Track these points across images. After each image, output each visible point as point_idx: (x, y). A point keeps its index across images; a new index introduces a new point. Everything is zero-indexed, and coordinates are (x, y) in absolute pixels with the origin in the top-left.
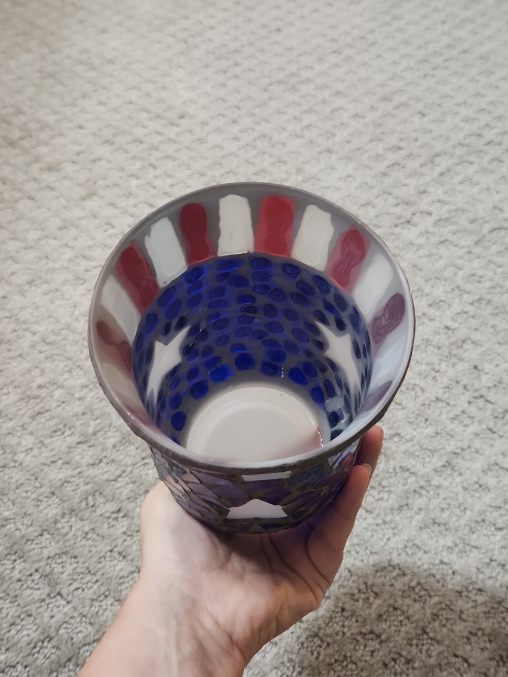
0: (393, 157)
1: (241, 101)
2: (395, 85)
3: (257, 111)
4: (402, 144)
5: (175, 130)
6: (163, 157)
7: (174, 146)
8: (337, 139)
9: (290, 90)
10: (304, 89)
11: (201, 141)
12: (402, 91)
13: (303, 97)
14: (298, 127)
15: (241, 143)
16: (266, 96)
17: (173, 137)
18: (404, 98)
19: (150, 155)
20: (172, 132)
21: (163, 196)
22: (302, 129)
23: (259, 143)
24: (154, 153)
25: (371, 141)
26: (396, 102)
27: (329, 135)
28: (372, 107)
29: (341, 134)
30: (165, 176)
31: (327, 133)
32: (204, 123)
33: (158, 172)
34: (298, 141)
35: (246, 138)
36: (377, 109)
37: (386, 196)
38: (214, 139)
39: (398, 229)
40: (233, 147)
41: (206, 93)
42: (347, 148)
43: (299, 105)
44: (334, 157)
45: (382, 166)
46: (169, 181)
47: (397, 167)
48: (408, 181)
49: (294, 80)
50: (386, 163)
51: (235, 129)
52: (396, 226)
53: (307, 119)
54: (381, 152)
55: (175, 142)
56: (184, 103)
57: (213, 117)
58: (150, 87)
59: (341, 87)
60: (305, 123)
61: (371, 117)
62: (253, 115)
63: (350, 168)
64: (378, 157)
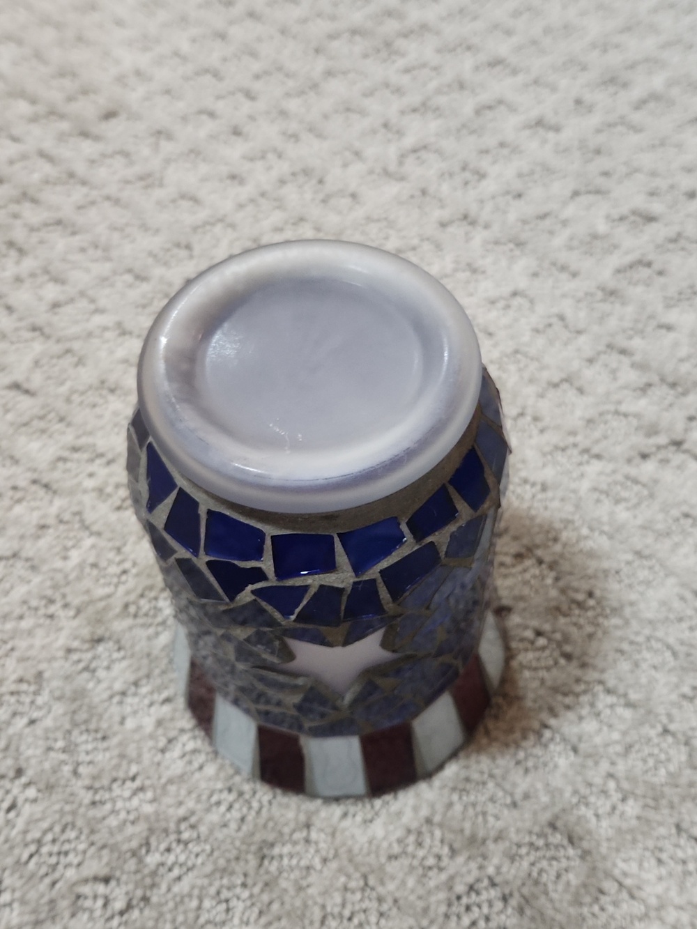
0: (635, 243)
1: (257, 77)
2: (637, 46)
3: (293, 105)
4: (656, 207)
5: (88, 148)
6: (46, 225)
7: (79, 194)
8: (490, 186)
9: (378, 51)
10: (414, 50)
11: (148, 180)
12: (653, 63)
13: (407, 71)
14: (392, 151)
15: (246, 191)
16: (321, 64)
17: (81, 169)
18: (658, 82)
19: (16, 216)
20: (79, 153)
21: (29, 335)
22: (402, 158)
23: (290, 193)
24: (27, 211)
25: (576, 194)
26: (637, 93)
27: (467, 175)
28: (578, 102)
29: (502, 173)
30: (46, 277)
31: (464, 169)
32: (161, 134)
33: (28, 264)
34: (392, 189)
35: (261, 177)
36: (590, 109)
37: (614, 359)
38: (181, 176)
39: (648, 469)
40: (223, 200)
41: (176, 54)
42: (516, 211)
43: (398, 91)
44: (479, 236)
45: (604, 271)
46: (52, 292)
47: (644, 272)
48: (672, 317)
49: (392, 26)
50: (615, 260)
51: (234, 152)
52: (644, 456)
53: (418, 130)
54: (602, 227)
55: (84, 183)
56: (121, 80)
57: (185, 119)
58: (49, 34)
59: (503, 48)
60: (409, 141)
61: (576, 128)
62: (283, 114)
63: (519, 271)
64: (593, 242)
